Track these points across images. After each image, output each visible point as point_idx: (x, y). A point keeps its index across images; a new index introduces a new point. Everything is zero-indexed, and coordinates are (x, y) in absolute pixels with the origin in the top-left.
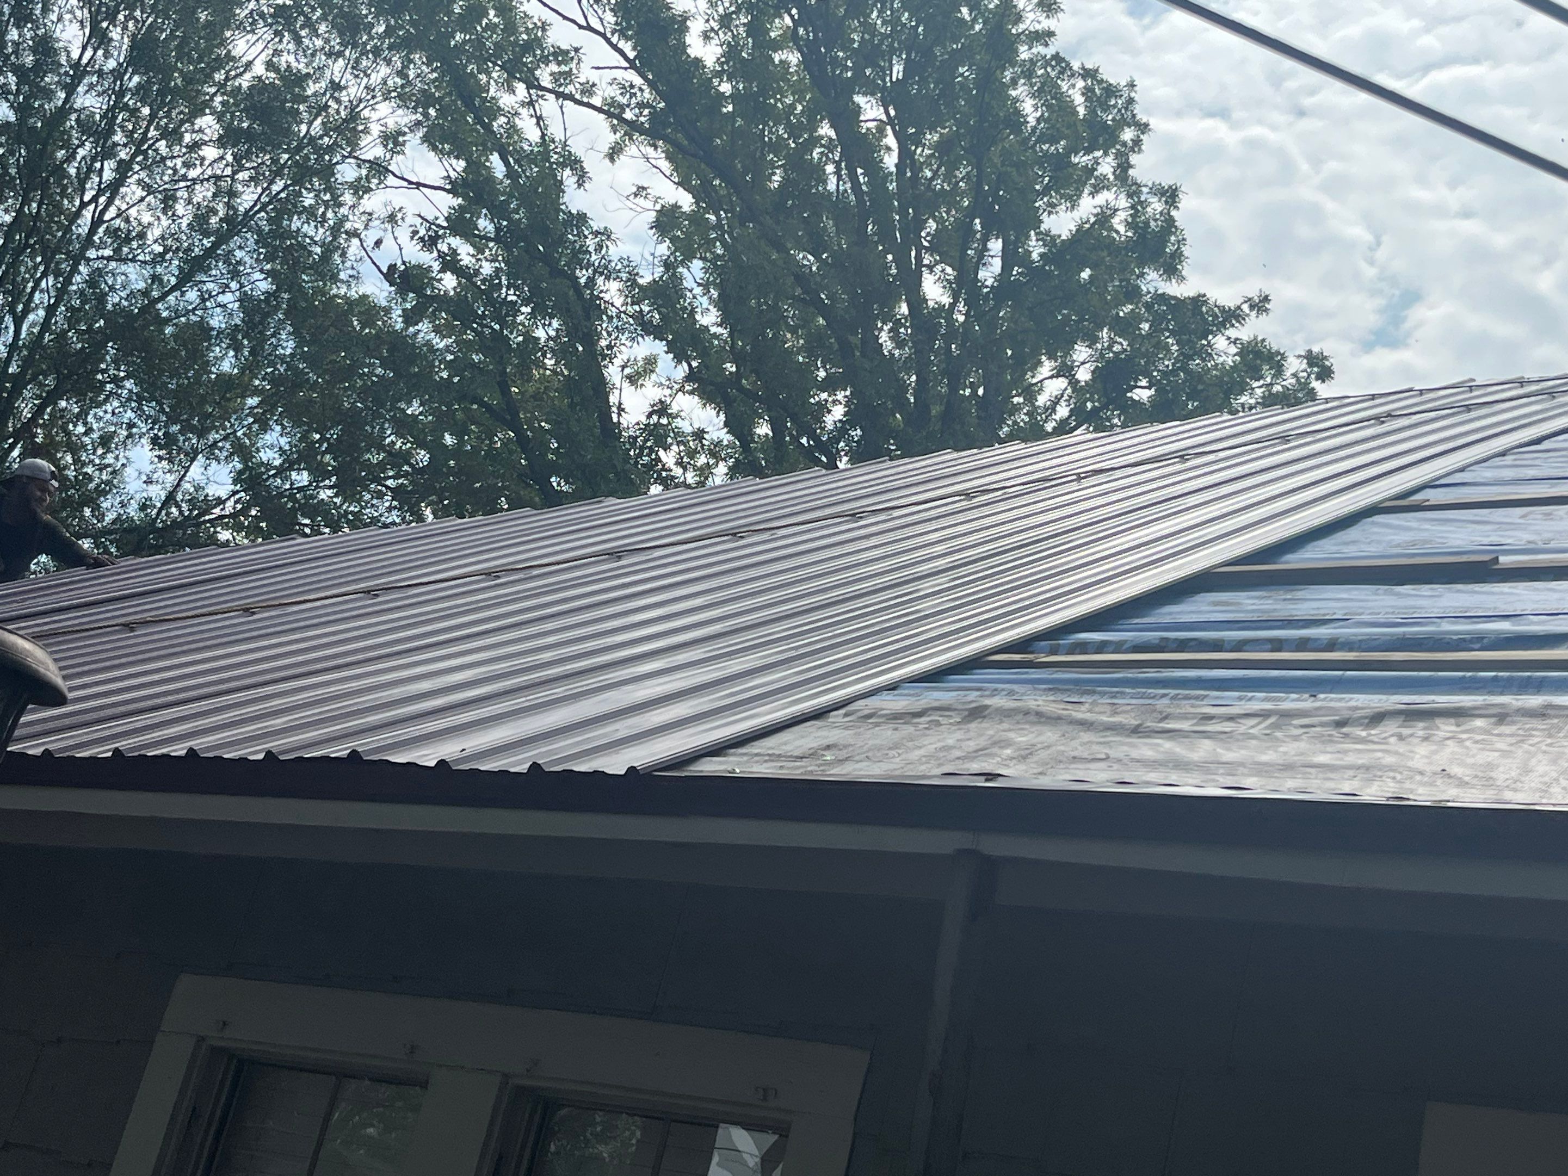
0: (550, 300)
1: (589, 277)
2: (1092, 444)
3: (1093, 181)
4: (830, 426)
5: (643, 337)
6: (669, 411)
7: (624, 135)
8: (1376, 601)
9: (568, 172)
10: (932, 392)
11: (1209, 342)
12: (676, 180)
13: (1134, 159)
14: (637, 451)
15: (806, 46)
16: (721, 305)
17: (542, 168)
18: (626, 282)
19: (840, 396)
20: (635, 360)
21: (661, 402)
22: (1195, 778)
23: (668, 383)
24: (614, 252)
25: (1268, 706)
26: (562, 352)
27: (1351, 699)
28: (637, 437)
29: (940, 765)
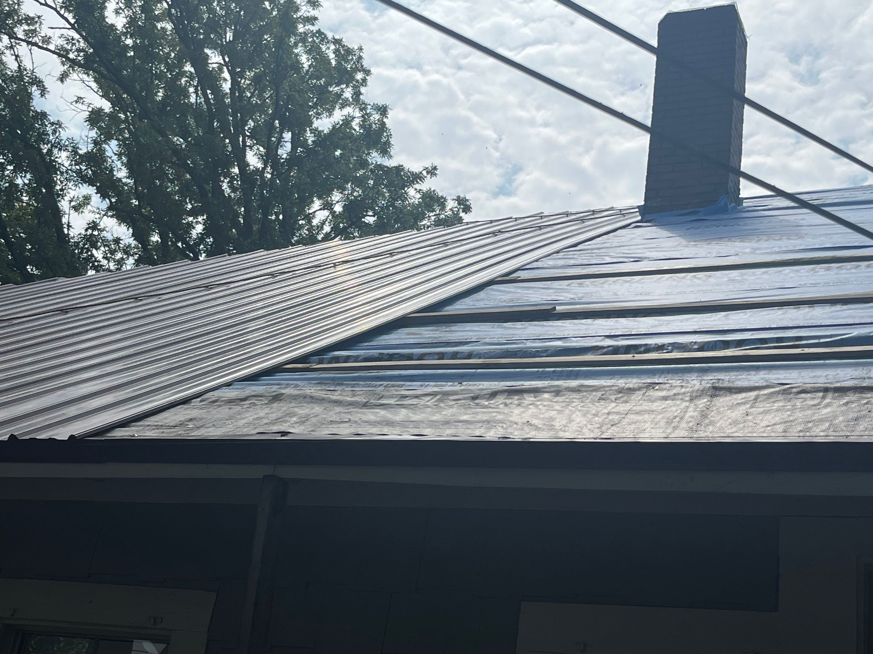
0: (25, 162)
1: (48, 149)
2: (341, 247)
3: (341, 101)
4: (194, 236)
5: (81, 184)
6: (99, 227)
7: (70, 67)
8: (493, 331)
9: (35, 88)
10: (253, 217)
11: (405, 191)
12: (101, 94)
13: (363, 90)
14: (80, 251)
15: (176, 20)
16: (129, 166)
17: (19, 85)
18: (71, 152)
19: (200, 219)
20: (78, 197)
21: (93, 222)
22: (397, 430)
23: (98, 210)
24: (64, 135)
25: (436, 389)
26: (33, 192)
27: (480, 384)
28: (80, 242)
29: (255, 428)
